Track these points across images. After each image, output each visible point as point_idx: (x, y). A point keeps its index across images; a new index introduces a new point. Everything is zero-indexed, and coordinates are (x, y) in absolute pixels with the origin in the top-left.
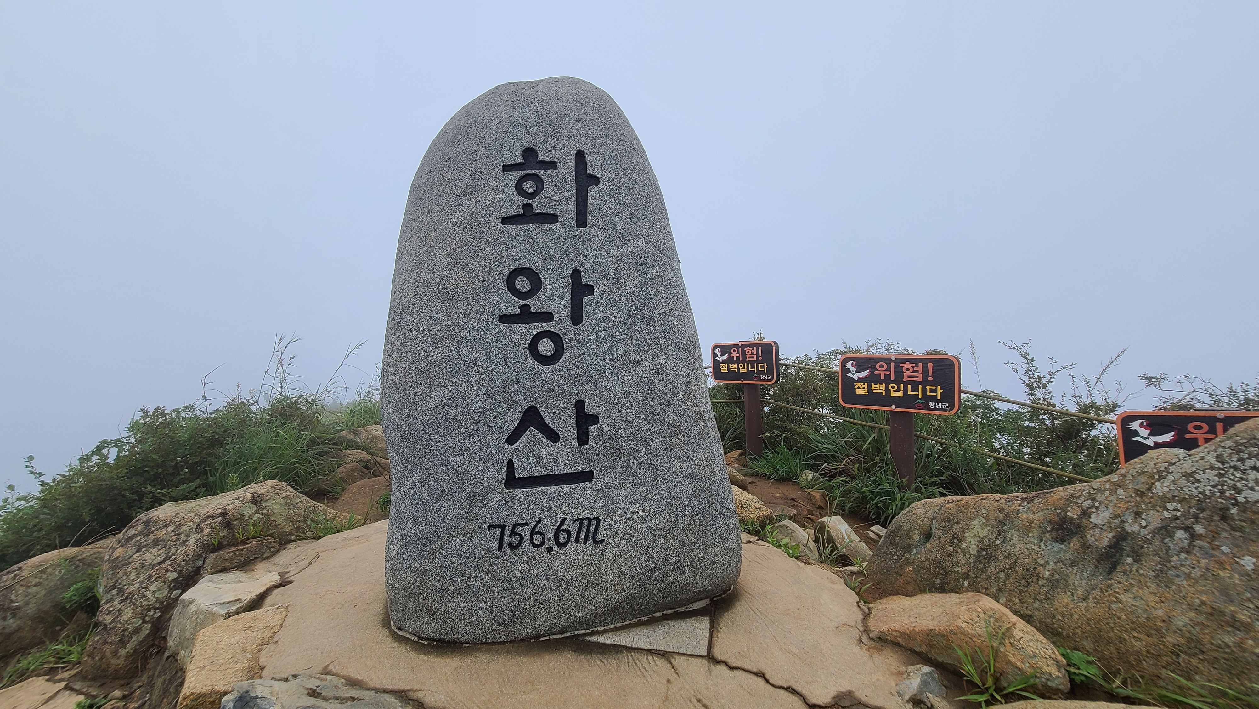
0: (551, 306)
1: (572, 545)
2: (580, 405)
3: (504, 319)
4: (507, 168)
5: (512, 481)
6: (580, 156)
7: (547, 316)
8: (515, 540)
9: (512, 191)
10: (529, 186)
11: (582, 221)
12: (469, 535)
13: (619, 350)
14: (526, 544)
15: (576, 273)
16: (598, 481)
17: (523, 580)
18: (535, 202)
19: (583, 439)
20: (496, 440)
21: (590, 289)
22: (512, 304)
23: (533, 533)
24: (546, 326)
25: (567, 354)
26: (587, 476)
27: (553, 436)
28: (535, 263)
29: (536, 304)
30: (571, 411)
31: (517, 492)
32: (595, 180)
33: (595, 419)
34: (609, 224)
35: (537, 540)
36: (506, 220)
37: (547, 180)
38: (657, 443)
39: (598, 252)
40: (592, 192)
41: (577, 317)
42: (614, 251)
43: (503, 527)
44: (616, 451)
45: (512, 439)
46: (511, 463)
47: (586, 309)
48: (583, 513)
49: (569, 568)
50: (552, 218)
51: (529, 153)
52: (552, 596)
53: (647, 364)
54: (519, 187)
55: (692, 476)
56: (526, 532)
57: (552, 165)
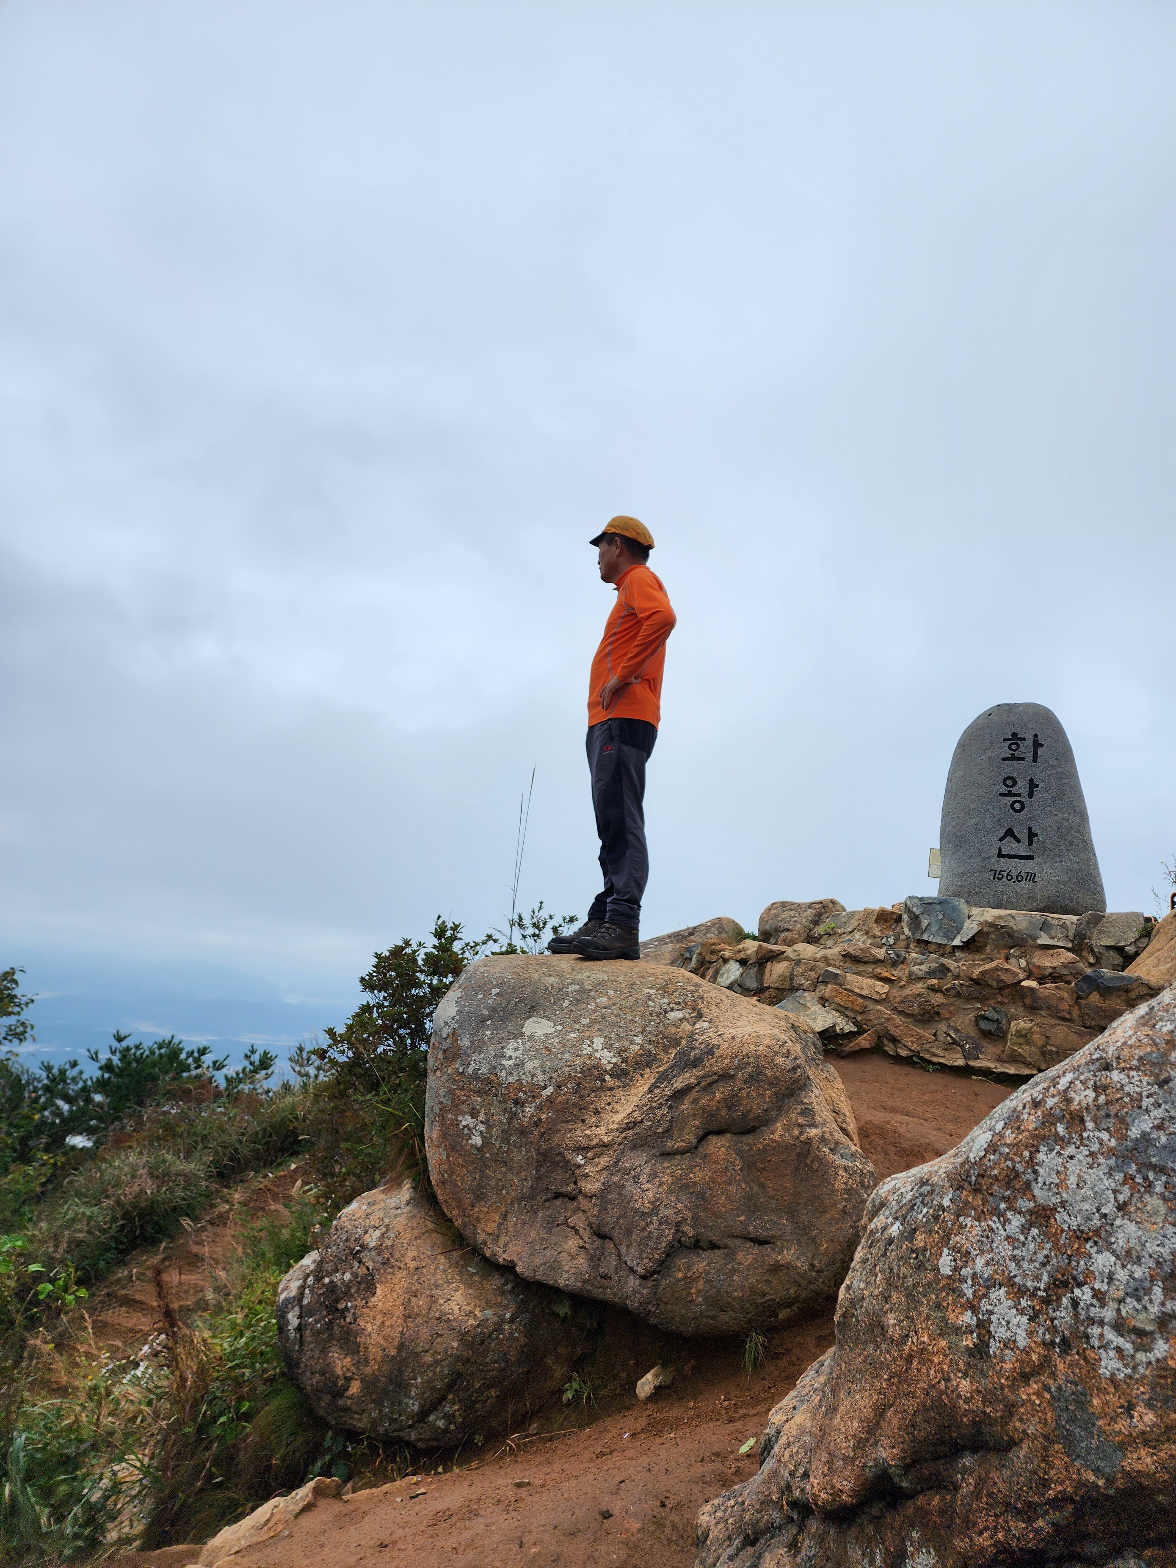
0: (1020, 791)
1: (1024, 882)
2: (1030, 829)
3: (1001, 795)
4: (1005, 740)
5: (1000, 855)
6: (1036, 736)
7: (1019, 795)
8: (1000, 876)
9: (1007, 749)
10: (1013, 747)
11: (1035, 760)
12: (982, 872)
13: (1048, 809)
14: (1005, 879)
15: (1031, 780)
16: (1036, 860)
17: (1002, 893)
18: (1016, 753)
19: (1030, 843)
20: (994, 839)
21: (1037, 786)
22: (1004, 790)
23: (1008, 875)
24: (1018, 798)
25: (1026, 809)
26: (1032, 858)
27: (1018, 840)
28: (1015, 775)
29: (1014, 790)
30: (1026, 831)
31: (1002, 859)
32: (1042, 745)
33: (1036, 835)
34: (1046, 762)
35: (1009, 878)
36: (1003, 759)
37: (1021, 745)
38: (1063, 847)
39: (1041, 772)
40: (1040, 749)
41: (1031, 796)
42: (1048, 772)
43: (996, 871)
44: (1044, 848)
45: (1001, 840)
46: (1000, 849)
47: (1035, 793)
48: (1028, 870)
49: (1022, 890)
50: (1023, 759)
51: (1014, 735)
52: (1014, 900)
53: (1060, 816)
54: (1010, 747)
55: (1078, 863)
56: (1005, 874)
57: (1024, 739)
